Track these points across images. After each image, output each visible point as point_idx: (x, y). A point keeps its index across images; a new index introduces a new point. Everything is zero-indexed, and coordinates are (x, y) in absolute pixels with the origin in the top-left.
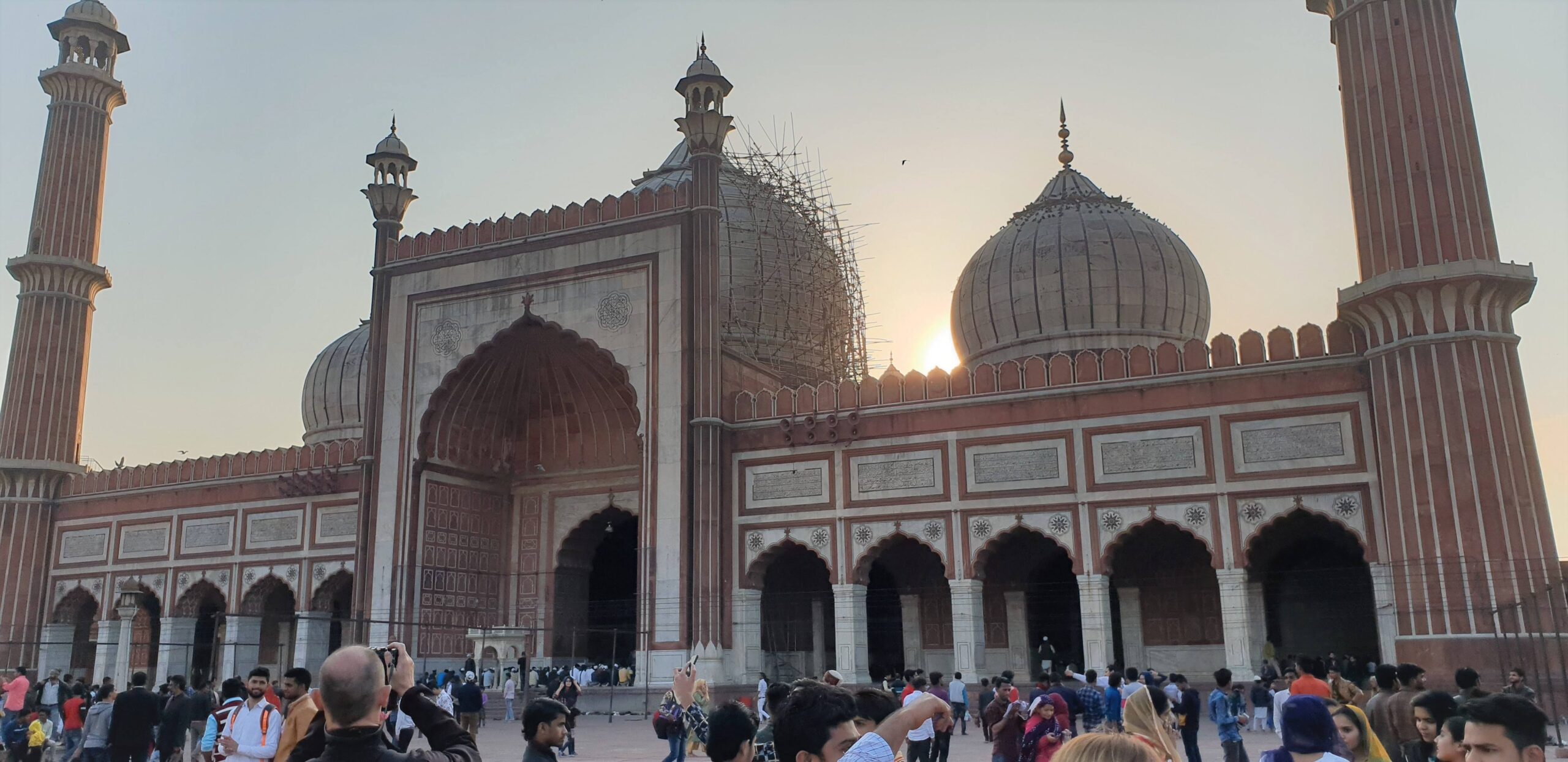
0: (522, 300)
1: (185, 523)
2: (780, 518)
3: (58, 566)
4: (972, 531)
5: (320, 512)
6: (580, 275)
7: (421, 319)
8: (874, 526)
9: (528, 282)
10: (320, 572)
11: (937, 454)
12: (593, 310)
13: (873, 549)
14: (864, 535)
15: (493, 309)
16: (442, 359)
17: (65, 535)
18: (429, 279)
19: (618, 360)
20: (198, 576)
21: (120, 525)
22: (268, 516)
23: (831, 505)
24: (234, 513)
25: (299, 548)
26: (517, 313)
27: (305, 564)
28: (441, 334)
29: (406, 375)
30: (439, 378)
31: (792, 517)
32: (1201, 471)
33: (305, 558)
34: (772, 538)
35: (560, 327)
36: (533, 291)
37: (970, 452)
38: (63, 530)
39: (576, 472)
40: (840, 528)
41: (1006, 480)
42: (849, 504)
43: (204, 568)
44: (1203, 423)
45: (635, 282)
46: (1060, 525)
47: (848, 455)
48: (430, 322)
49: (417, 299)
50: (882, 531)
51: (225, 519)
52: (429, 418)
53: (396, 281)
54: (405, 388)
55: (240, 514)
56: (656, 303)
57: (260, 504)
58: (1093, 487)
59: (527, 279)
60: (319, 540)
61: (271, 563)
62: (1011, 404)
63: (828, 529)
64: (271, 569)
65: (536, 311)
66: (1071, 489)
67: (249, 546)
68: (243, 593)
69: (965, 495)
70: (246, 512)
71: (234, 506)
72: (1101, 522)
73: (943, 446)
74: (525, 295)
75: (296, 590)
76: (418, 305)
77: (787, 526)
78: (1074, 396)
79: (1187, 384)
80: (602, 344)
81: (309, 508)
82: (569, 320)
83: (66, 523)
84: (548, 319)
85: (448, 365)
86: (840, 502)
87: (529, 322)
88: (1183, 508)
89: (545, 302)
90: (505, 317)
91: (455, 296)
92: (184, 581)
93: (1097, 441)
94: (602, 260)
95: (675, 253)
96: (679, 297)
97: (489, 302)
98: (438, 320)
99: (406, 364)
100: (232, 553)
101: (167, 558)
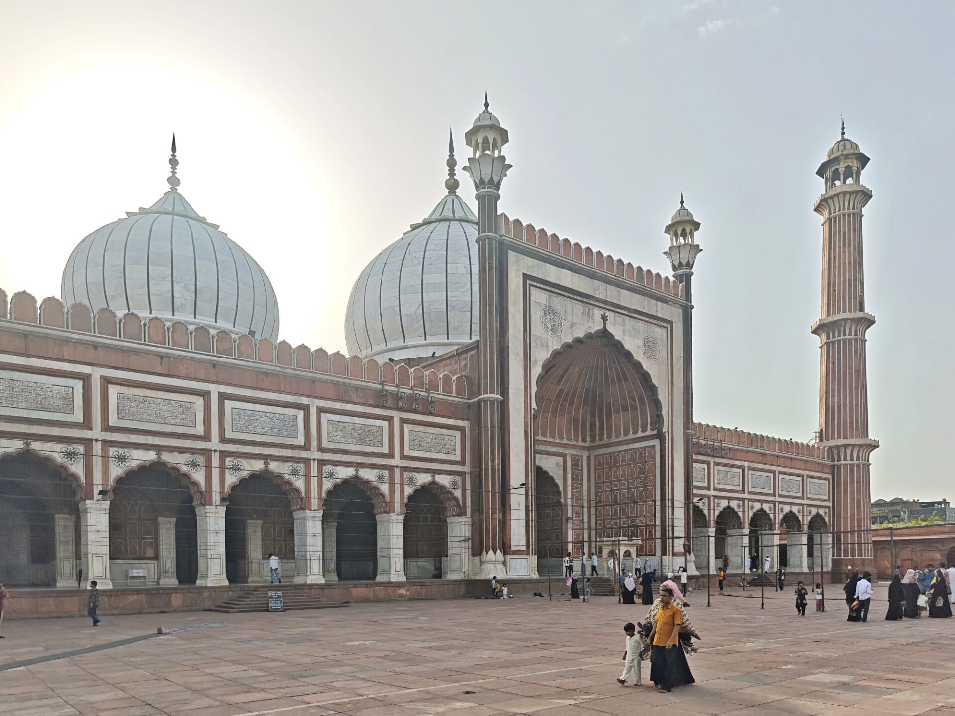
0: (601, 316)
1: (230, 403)
5: (407, 428)
6: (635, 316)
7: (532, 297)
8: (721, 501)
9: (605, 305)
10: (412, 481)
11: (741, 471)
12: (640, 342)
13: (721, 513)
14: (718, 505)
15: (583, 313)
16: (549, 337)
19: (655, 381)
23: (708, 488)
25: (390, 456)
26: (599, 326)
27: (397, 473)
28: (548, 317)
29: (525, 340)
30: (548, 350)
31: (695, 491)
32: (800, 494)
33: (397, 467)
35: (622, 345)
36: (607, 313)
37: (750, 473)
40: (712, 501)
42: (715, 489)
44: (802, 476)
45: (659, 333)
46: (771, 509)
47: (716, 464)
48: (539, 303)
49: (531, 280)
50: (724, 504)
51: (292, 412)
52: (540, 379)
53: (512, 256)
54: (525, 351)
55: (314, 410)
57: (340, 406)
59: (606, 302)
60: (407, 451)
61: (357, 466)
62: (762, 455)
63: (706, 500)
64: (357, 472)
65: (610, 328)
67: (324, 444)
68: (324, 491)
70: (322, 410)
71: (308, 399)
73: (743, 468)
74: (603, 314)
75: (387, 493)
76: (531, 286)
79: (801, 460)
80: (646, 366)
81: (397, 422)
82: (626, 343)
84: (617, 337)
85: (555, 345)
86: (712, 487)
87: (605, 334)
89: (615, 323)
90: (590, 324)
91: (558, 292)
93: (780, 477)
95: (680, 327)
96: (682, 354)
97: (580, 307)
98: (546, 305)
99: (525, 331)
100: (306, 447)
101: (207, 437)
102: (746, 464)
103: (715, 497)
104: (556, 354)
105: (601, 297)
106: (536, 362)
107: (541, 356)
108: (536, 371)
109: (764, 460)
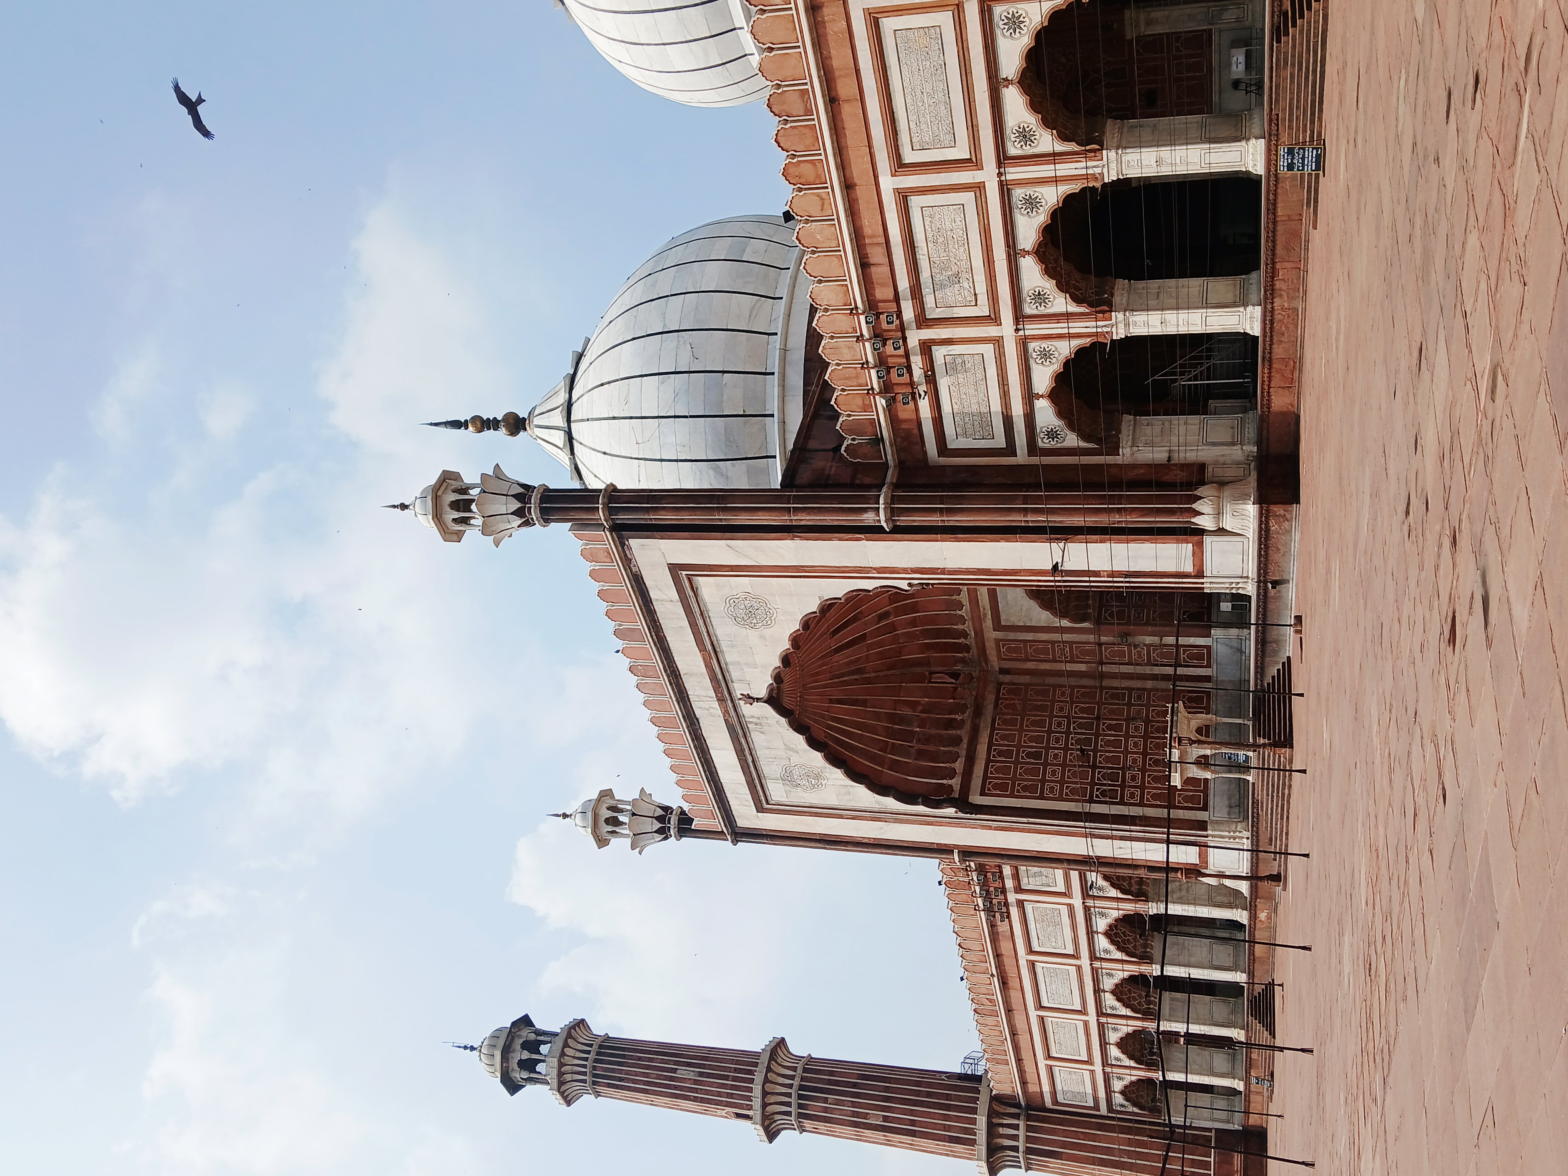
0: (748, 705)
1: (1045, 1004)
4: (1029, 150)
5: (1025, 887)
7: (784, 801)
9: (725, 698)
10: (1099, 888)
11: (915, 202)
12: (752, 635)
13: (1060, 287)
14: (1040, 298)
15: (764, 734)
16: (830, 782)
18: (734, 792)
20: (1106, 996)
21: (1048, 1057)
22: (1032, 933)
23: (998, 342)
24: (1031, 963)
27: (1090, 903)
30: (854, 787)
31: (1016, 391)
33: (1084, 903)
34: (1046, 415)
35: (778, 668)
36: (737, 694)
37: (909, 157)
38: (1055, 1101)
40: (1029, 329)
41: (949, 104)
42: (994, 319)
43: (1097, 991)
45: (709, 588)
46: (1014, 23)
47: (922, 321)
48: (786, 792)
49: (761, 804)
50: (1033, 275)
51: (1038, 970)
55: (1032, 958)
56: (732, 568)
57: (1019, 939)
59: (721, 700)
60: (1060, 888)
61: (1090, 933)
62: (831, 101)
63: (1032, 345)
64: (1097, 933)
65: (760, 691)
68: (1127, 959)
70: (1030, 951)
73: (903, 197)
75: (1121, 912)
76: (768, 804)
77: (1029, 397)
80: (795, 626)
81: (1023, 898)
82: (768, 660)
83: (1047, 1097)
84: (769, 679)
85: (837, 775)
86: (991, 331)
87: (774, 700)
89: (747, 681)
90: (772, 723)
91: (752, 768)
95: (666, 545)
96: (722, 543)
97: (755, 736)
98: (783, 784)
99: (841, 817)
102: (888, 183)
103: (1019, 317)
105: (716, 704)
109: (845, 88)
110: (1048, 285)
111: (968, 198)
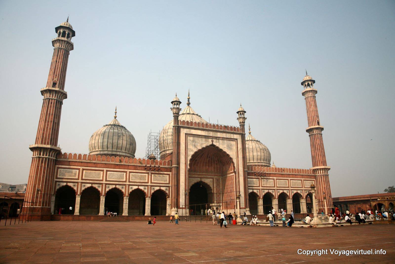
0: (211, 141)
1: (108, 172)
2: (252, 188)
3: (57, 178)
4: (278, 192)
5: (153, 175)
6: (223, 139)
7: (188, 139)
8: (265, 190)
9: (212, 137)
10: (154, 189)
11: (273, 180)
12: (225, 146)
13: (265, 194)
14: (264, 192)
15: (205, 141)
16: (194, 148)
17: (59, 170)
18: (190, 131)
19: (231, 156)
20: (114, 186)
21: (83, 170)
22: (137, 174)
23: (259, 186)
24: (126, 172)
25: (148, 183)
26: (211, 143)
27: (149, 187)
28: (193, 143)
29: (185, 150)
30: (193, 152)
31: (254, 188)
32: (301, 186)
33: (149, 185)
34: (251, 191)
35: (219, 148)
36: (213, 140)
37: (277, 180)
38: (58, 168)
39: (194, 173)
40: (261, 190)
41: (281, 185)
42: (262, 187)
43: (116, 185)
44: (301, 180)
45: (233, 143)
46: (287, 192)
47: (262, 179)
48: (190, 140)
50: (266, 191)
51: (122, 173)
52: (191, 160)
53: (182, 130)
54: (185, 153)
55: (128, 173)
56: (237, 148)
57: (135, 171)
58: (291, 187)
60: (153, 181)
61: (139, 186)
62: (282, 174)
63: (259, 190)
64: (138, 187)
65: (214, 143)
66: (289, 187)
67: (131, 180)
68: (129, 192)
69: (277, 187)
70: (130, 172)
71: (126, 170)
72: (292, 192)
73: (274, 179)
75: (146, 192)
76: (187, 136)
77: (253, 189)
78: (289, 174)
79: (300, 175)
80: (228, 153)
81: (150, 174)
82: (221, 147)
83: (60, 166)
84: (217, 146)
85: (195, 150)
86: (261, 186)
87: (213, 145)
88: (300, 191)
89: (216, 142)
90: (208, 143)
91: (196, 136)
92: (108, 187)
93: (291, 181)
94: (227, 137)
95: (240, 140)
96: (241, 148)
97: (204, 139)
98: (192, 140)
99: (186, 148)
100: (126, 182)
101: (102, 180)
102: (275, 178)
103: (262, 189)
104: (196, 153)
106: (189, 155)
107: (191, 153)
108: (189, 158)
109: (283, 176)
110: (265, 193)
111: (273, 186)
